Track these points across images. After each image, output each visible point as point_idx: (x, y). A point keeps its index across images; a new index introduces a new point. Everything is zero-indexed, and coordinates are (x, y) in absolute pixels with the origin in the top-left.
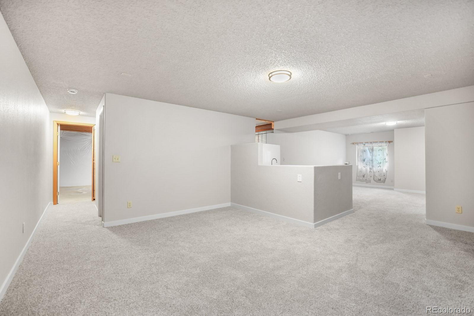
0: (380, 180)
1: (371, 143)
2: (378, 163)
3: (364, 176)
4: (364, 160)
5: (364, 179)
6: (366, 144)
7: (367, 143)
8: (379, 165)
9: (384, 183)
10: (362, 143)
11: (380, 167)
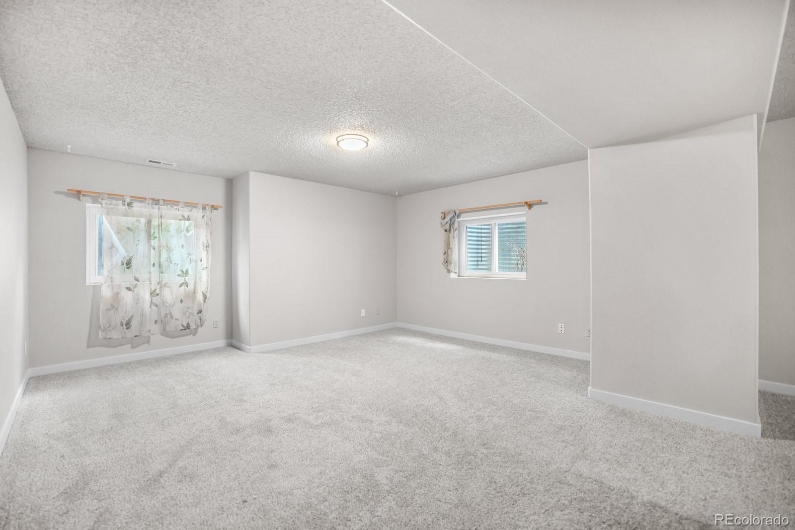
0: (188, 327)
1: (156, 202)
2: (180, 273)
3: (128, 325)
4: (127, 264)
5: (129, 334)
6: (137, 206)
7: (142, 199)
8: (181, 280)
9: (194, 335)
10: (120, 197)
11: (184, 286)
